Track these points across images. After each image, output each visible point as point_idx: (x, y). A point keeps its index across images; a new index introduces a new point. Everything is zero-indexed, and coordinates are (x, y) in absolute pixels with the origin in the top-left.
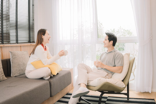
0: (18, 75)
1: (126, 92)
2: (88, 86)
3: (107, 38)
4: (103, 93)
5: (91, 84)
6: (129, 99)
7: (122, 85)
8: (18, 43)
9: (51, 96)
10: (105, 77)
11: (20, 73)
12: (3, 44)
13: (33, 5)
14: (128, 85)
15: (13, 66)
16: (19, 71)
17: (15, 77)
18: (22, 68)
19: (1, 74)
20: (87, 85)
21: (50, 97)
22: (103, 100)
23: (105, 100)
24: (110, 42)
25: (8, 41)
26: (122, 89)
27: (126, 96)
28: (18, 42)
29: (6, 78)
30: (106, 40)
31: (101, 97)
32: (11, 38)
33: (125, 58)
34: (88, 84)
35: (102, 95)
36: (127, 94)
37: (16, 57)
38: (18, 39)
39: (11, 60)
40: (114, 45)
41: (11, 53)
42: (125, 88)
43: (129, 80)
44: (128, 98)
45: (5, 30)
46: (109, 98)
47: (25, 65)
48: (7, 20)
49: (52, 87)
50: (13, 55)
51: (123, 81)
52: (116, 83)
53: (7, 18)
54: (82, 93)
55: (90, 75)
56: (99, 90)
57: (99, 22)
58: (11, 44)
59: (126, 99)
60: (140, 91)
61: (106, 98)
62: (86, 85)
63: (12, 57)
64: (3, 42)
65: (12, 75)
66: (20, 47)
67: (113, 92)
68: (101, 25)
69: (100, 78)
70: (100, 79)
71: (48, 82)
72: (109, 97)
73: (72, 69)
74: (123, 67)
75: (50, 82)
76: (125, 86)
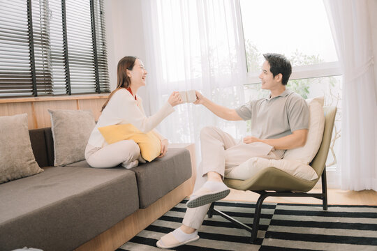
0: (70, 162)
1: (320, 191)
2: (226, 180)
3: (268, 68)
4: (264, 194)
5: (235, 173)
6: (328, 208)
7: (310, 174)
8: (70, 94)
9: (141, 206)
10: (268, 156)
11: (73, 158)
12: (36, 96)
13: (101, 13)
14: (324, 176)
15: (57, 142)
16: (72, 152)
17: (64, 166)
18: (78, 146)
19: (28, 160)
20: (223, 175)
21: (140, 208)
22: (264, 211)
23: (271, 211)
24: (276, 77)
25: (48, 91)
26: (311, 184)
27: (320, 202)
28: (72, 92)
29: (40, 169)
30: (265, 72)
31: (259, 205)
32: (55, 84)
33: (312, 110)
34: (226, 174)
35: (261, 199)
36: (323, 196)
37: (63, 123)
38: (70, 84)
39: (52, 130)
40: (285, 81)
41: (52, 113)
42: (317, 180)
43: (327, 164)
44: (325, 205)
45: (39, 67)
46: (278, 208)
47: (84, 140)
48: (44, 44)
49: (143, 185)
50: (57, 117)
51: (311, 164)
52: (294, 171)
53: (44, 41)
54: (211, 195)
55: (231, 152)
56: (253, 188)
57: (250, 44)
58: (54, 95)
59: (321, 209)
60: (351, 189)
61: (272, 207)
62: (222, 177)
63: (55, 123)
64: (37, 91)
65: (55, 164)
66: (75, 102)
67: (287, 193)
68: (254, 50)
69: (256, 159)
70: (256, 161)
71: (132, 173)
72: (279, 204)
73: (192, 146)
74: (307, 130)
75: (136, 174)
76: (317, 177)
